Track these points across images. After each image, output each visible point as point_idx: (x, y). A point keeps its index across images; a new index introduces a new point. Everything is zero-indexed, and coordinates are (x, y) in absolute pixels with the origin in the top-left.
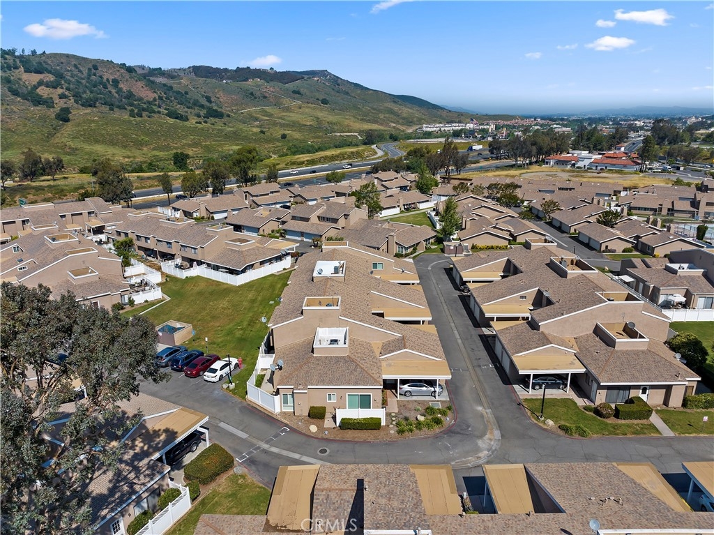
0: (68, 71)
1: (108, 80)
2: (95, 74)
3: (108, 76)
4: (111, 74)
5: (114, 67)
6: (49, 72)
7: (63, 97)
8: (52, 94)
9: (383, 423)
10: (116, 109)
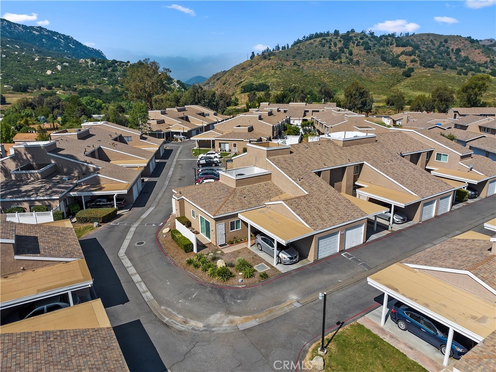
1: (452, 50)
3: (454, 46)
4: (457, 45)
5: (460, 40)
6: (411, 46)
7: (413, 61)
8: (407, 59)
9: (195, 250)
10: (448, 69)
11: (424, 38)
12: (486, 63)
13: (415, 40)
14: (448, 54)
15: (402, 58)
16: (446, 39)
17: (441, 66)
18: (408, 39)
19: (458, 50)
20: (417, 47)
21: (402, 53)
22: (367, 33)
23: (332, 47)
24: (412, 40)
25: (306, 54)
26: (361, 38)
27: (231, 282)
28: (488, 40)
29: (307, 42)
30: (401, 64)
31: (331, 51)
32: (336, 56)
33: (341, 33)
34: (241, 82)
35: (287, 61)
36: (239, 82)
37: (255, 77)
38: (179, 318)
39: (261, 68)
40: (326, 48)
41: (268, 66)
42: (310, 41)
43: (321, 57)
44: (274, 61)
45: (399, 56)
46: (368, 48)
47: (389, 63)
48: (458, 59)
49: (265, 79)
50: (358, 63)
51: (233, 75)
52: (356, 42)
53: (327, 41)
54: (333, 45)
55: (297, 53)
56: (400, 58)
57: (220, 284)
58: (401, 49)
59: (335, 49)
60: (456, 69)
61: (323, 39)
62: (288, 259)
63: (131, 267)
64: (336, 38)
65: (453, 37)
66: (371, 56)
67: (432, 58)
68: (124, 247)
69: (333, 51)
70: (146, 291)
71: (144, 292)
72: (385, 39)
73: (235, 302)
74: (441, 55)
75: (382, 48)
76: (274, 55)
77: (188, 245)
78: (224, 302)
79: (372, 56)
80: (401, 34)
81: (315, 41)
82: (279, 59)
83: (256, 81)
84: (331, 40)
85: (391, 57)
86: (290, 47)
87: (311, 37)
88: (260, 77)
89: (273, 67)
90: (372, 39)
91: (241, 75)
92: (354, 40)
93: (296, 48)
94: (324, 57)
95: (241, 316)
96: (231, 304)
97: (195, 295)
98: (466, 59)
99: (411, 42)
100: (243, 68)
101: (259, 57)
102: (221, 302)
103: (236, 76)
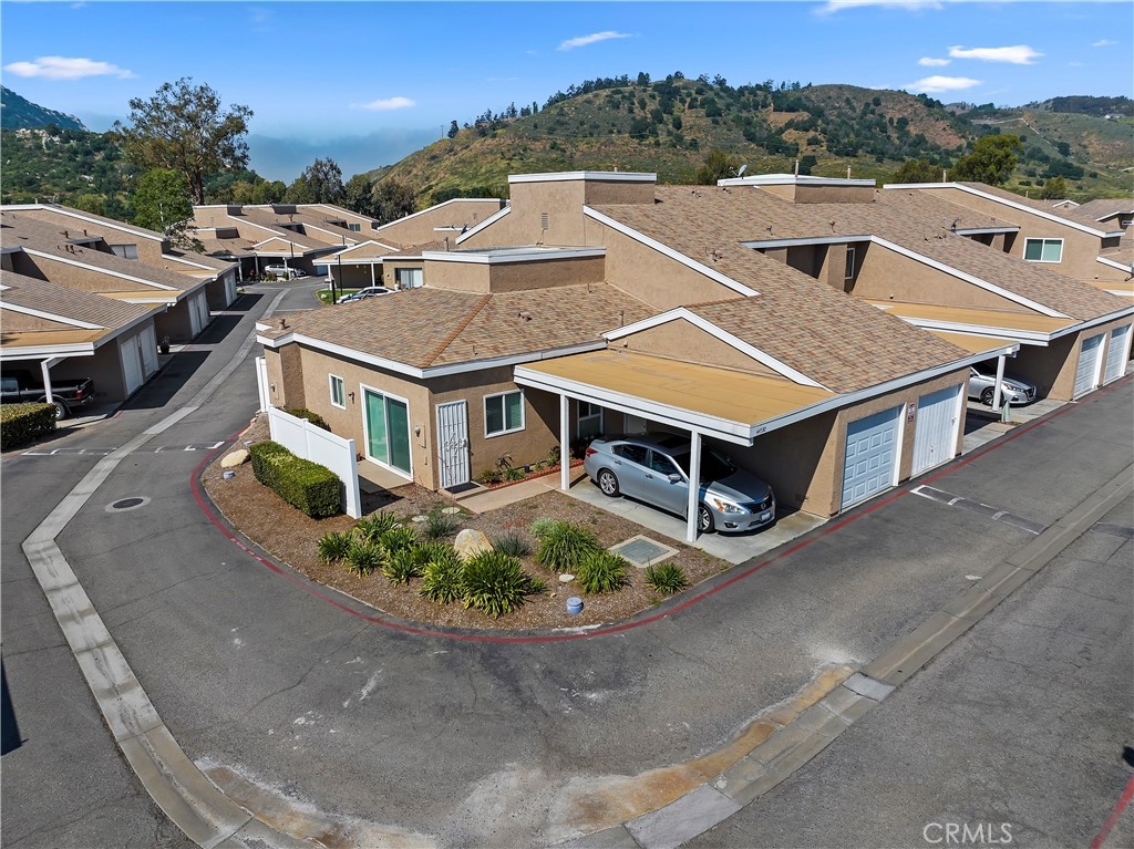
0: (835, 108)
1: (891, 120)
2: (873, 112)
3: (893, 113)
4: (900, 110)
5: (906, 100)
6: (806, 109)
7: (812, 142)
8: (800, 138)
9: (353, 509)
10: (886, 161)
11: (831, 94)
12: (959, 148)
13: (813, 97)
14: (884, 130)
15: (790, 136)
16: (878, 98)
17: (872, 152)
18: (798, 95)
19: (903, 122)
20: (819, 113)
21: (789, 125)
22: (710, 81)
23: (635, 110)
24: (806, 97)
25: (578, 125)
26: (699, 92)
27: (530, 615)
28: (957, 105)
29: (579, 97)
30: (788, 149)
31: (634, 119)
32: (645, 131)
33: (654, 79)
34: (430, 188)
35: (535, 139)
36: (423, 188)
37: (462, 175)
38: (293, 814)
39: (476, 156)
40: (623, 112)
41: (491, 152)
42: (585, 97)
43: (611, 132)
44: (504, 139)
45: (781, 131)
46: (714, 113)
47: (762, 145)
48: (905, 139)
49: (487, 180)
50: (694, 145)
51: (410, 172)
52: (688, 100)
53: (624, 97)
54: (637, 104)
55: (558, 121)
56: (785, 136)
57: (487, 625)
58: (785, 117)
59: (643, 114)
60: (903, 160)
61: (613, 92)
62: (744, 511)
63: (69, 586)
64: (645, 91)
65: (891, 93)
66: (721, 130)
67: (852, 136)
68: (59, 519)
69: (638, 118)
70: (126, 688)
71: (114, 691)
72: (750, 93)
73: (578, 703)
74: (870, 130)
75: (744, 114)
76: (505, 126)
77: (322, 486)
78: (524, 705)
79: (725, 131)
80: (783, 84)
81: (596, 96)
82: (516, 135)
83: (465, 185)
84: (632, 94)
85: (765, 134)
86: (540, 109)
87: (587, 88)
88: (475, 176)
89: (502, 153)
90: (722, 94)
91: (427, 173)
92: (684, 96)
93: (554, 112)
94: (619, 132)
95: (629, 773)
96: (559, 712)
97: (372, 684)
98: (920, 140)
99: (808, 104)
100: (433, 158)
101: (469, 132)
102: (506, 707)
103: (416, 175)
